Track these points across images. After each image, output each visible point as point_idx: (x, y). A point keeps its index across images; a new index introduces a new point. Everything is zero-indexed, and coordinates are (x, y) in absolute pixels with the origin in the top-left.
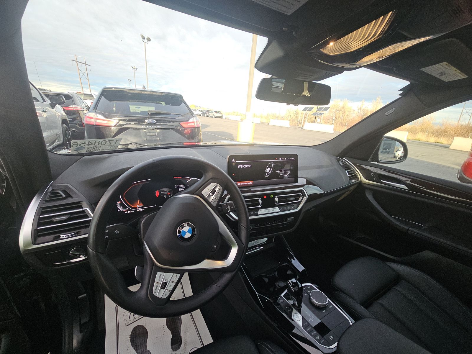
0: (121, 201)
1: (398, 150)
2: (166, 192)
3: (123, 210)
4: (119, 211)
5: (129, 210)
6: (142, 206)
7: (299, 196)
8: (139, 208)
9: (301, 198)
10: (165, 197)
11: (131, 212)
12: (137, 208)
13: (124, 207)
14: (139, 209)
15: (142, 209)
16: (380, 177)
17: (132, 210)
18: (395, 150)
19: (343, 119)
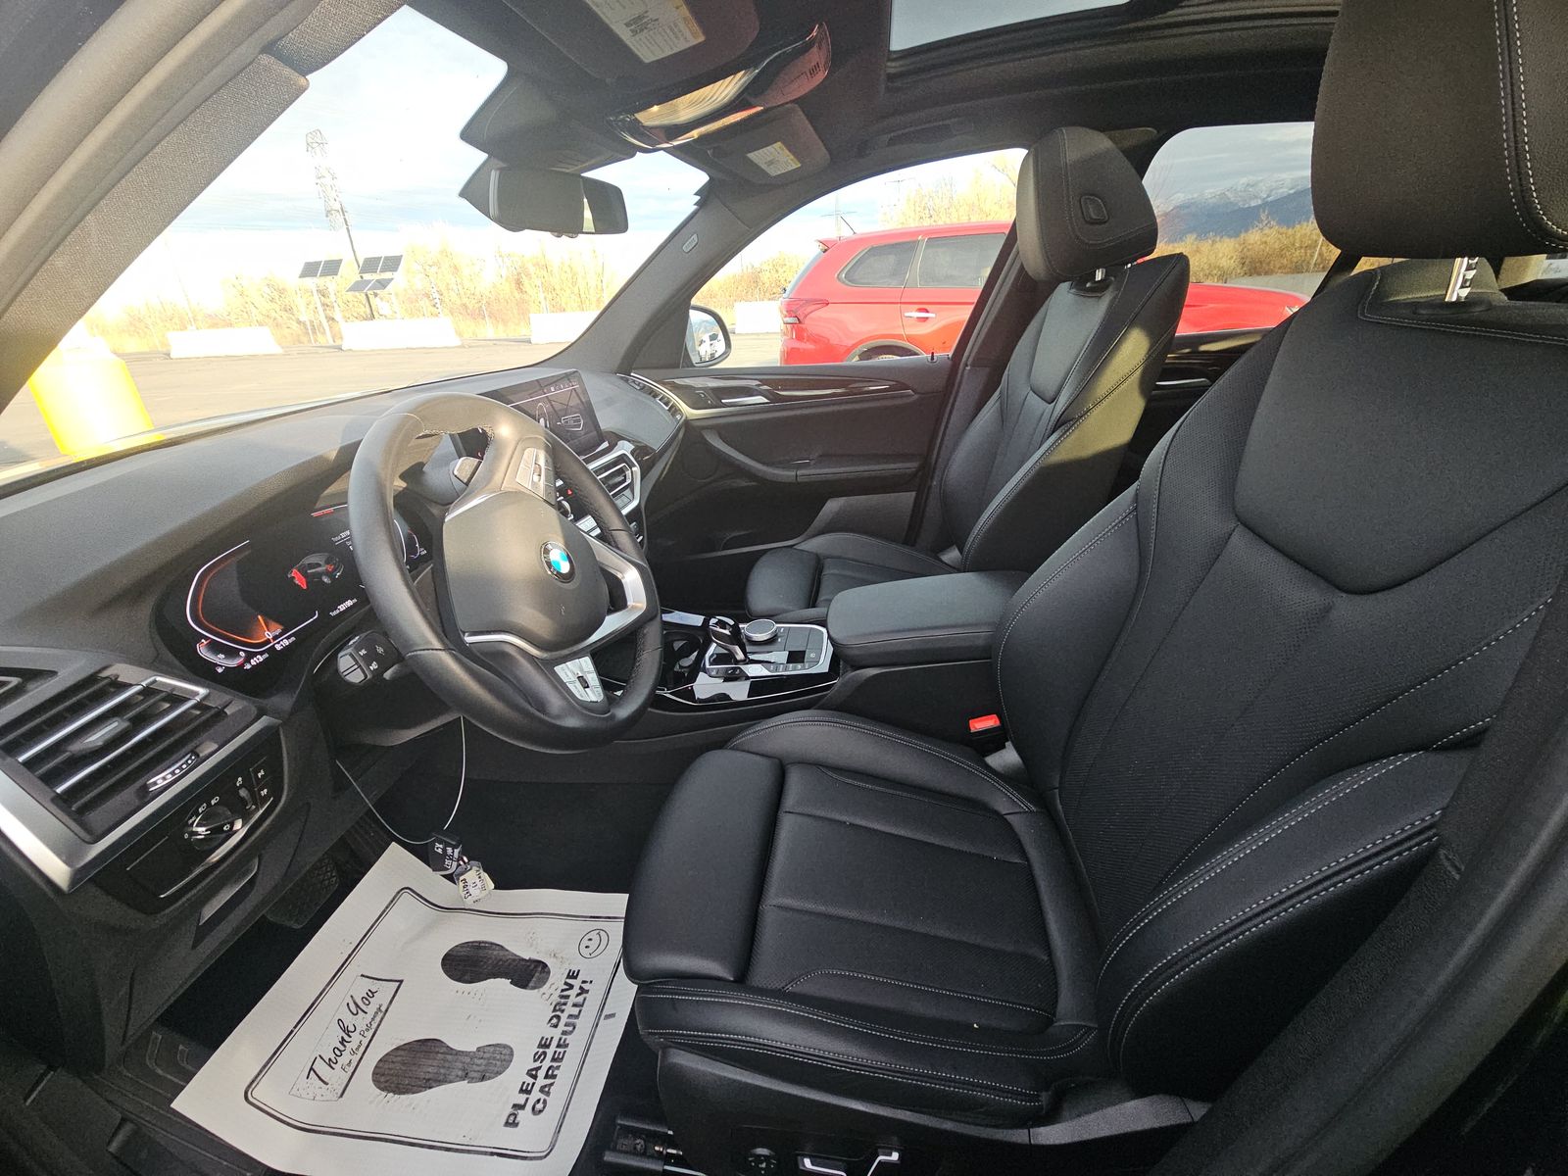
0: (206, 638)
1: (702, 342)
2: (319, 565)
3: (233, 663)
4: (220, 670)
5: (250, 656)
6: (279, 631)
7: (621, 471)
8: (275, 638)
9: (628, 473)
10: (326, 580)
11: (261, 658)
12: (268, 642)
13: (231, 653)
14: (278, 643)
15: (287, 638)
16: (720, 393)
17: (261, 653)
18: (697, 343)
19: (461, 291)
